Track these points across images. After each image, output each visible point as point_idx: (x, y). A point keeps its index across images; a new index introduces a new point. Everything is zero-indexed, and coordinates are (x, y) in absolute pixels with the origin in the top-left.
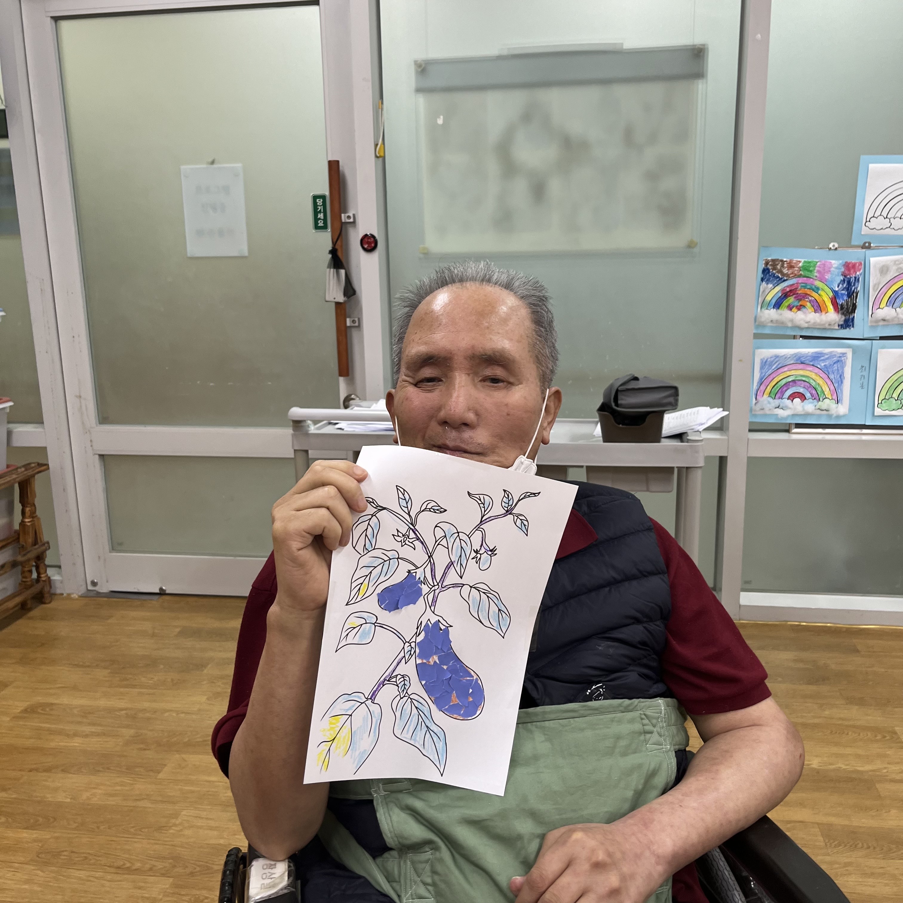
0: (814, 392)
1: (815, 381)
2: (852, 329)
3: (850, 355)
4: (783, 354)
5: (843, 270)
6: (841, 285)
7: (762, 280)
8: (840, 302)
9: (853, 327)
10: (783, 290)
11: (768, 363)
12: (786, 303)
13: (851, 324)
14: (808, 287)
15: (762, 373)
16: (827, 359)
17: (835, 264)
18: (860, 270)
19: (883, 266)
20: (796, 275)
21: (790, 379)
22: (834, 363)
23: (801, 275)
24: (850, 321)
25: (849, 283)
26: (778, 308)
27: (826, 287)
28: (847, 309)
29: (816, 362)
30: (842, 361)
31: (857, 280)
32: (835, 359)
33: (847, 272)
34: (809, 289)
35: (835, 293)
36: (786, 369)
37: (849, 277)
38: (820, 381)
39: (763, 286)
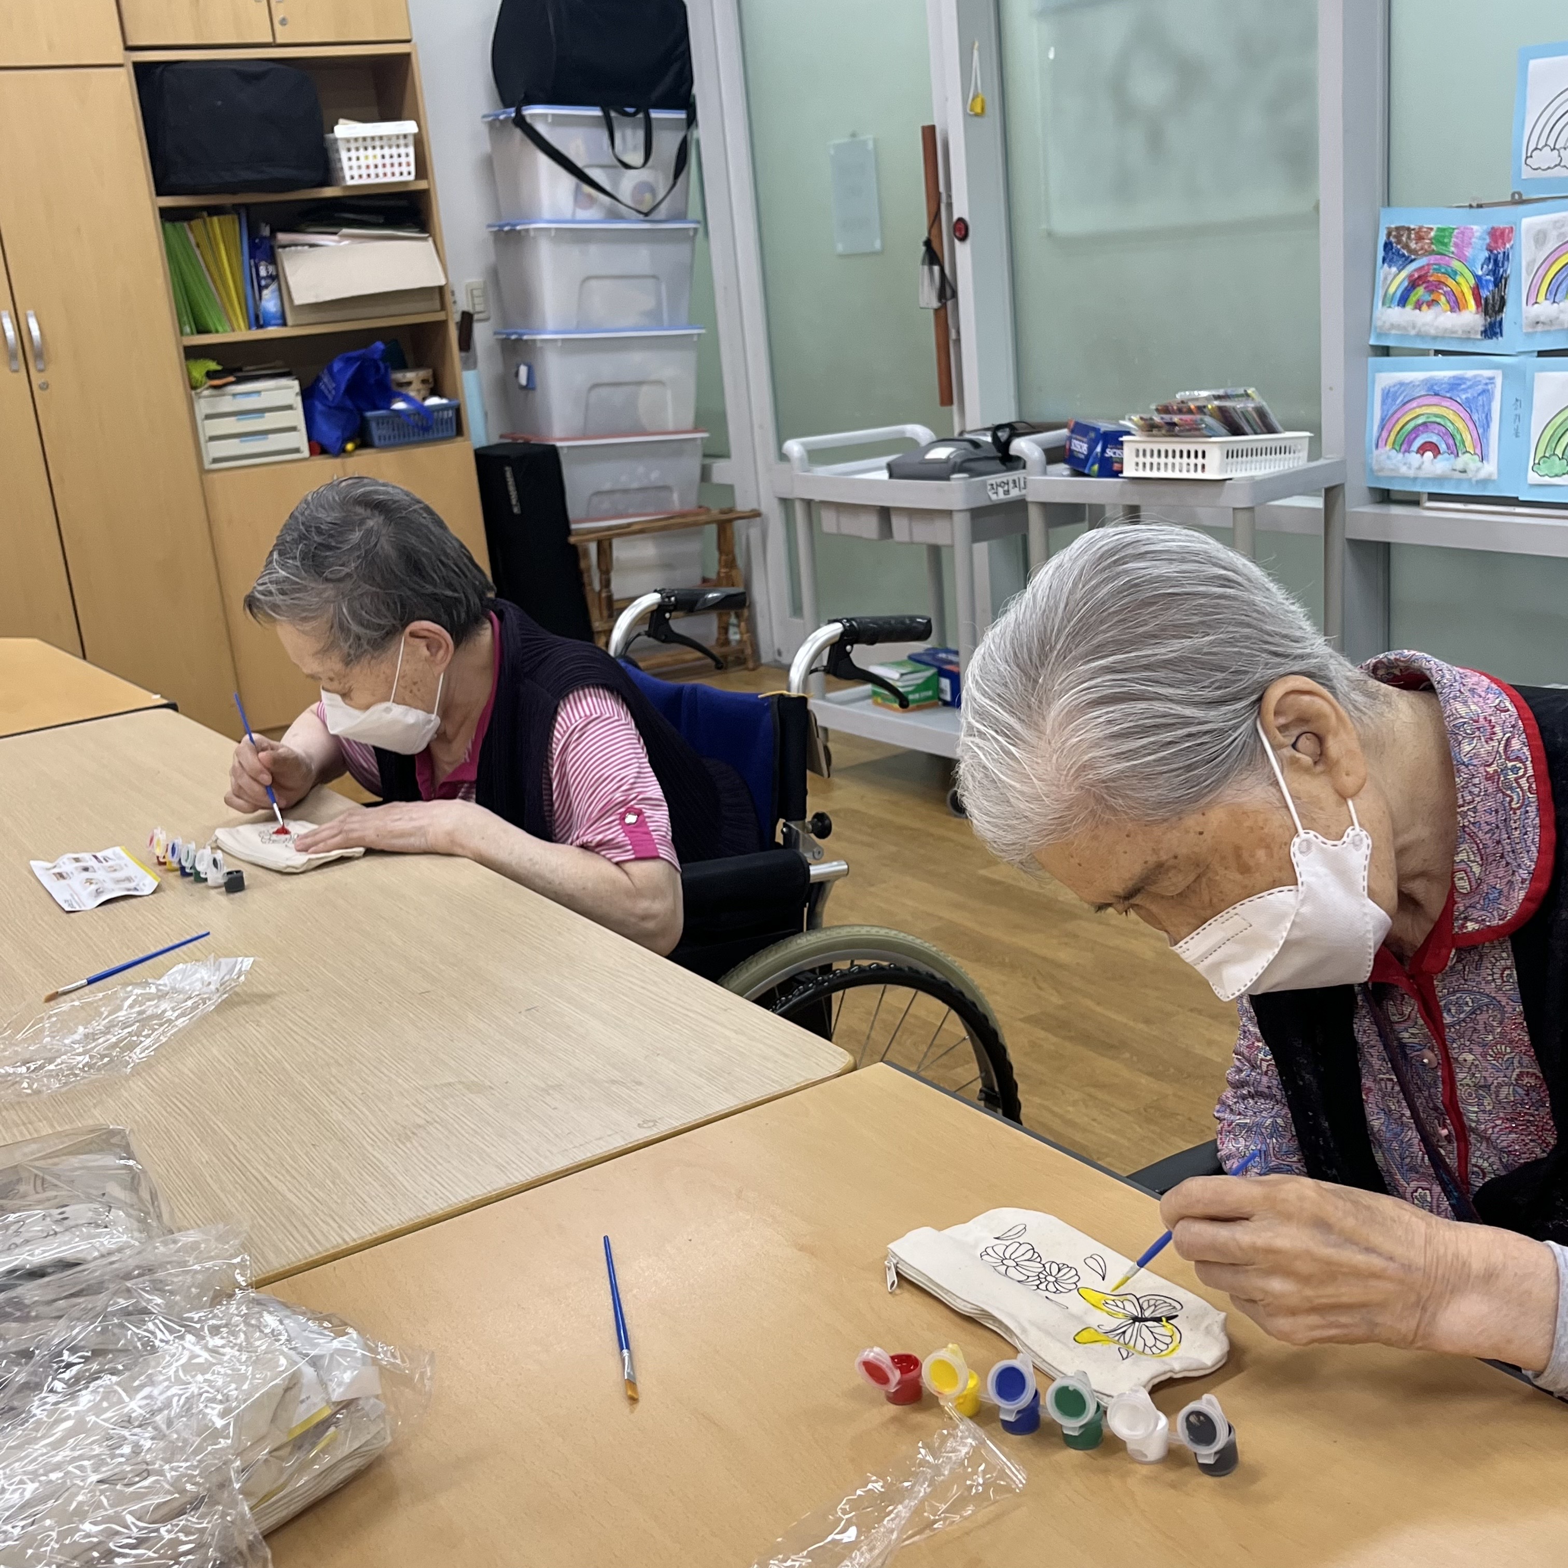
0: (1451, 442)
1: (1453, 424)
2: (1500, 338)
3: (1499, 381)
4: (1409, 380)
5: (1488, 241)
6: (1485, 266)
7: (1384, 260)
8: (1485, 293)
9: (1501, 335)
10: (1410, 276)
11: (1390, 395)
12: (1413, 298)
13: (1498, 330)
14: (1443, 270)
15: (1383, 411)
16: (1470, 387)
17: (1477, 231)
18: (1509, 241)
19: (1539, 232)
20: (1426, 251)
21: (1420, 421)
22: (1479, 395)
23: (1433, 250)
24: (1497, 325)
25: (1496, 261)
26: (1404, 306)
27: (1467, 271)
28: (1493, 306)
29: (1455, 392)
30: (1488, 391)
31: (1506, 256)
32: (1480, 388)
33: (1493, 245)
34: (1443, 273)
35: (1478, 278)
36: (1414, 404)
37: (1495, 252)
38: (1460, 425)
39: (1384, 271)
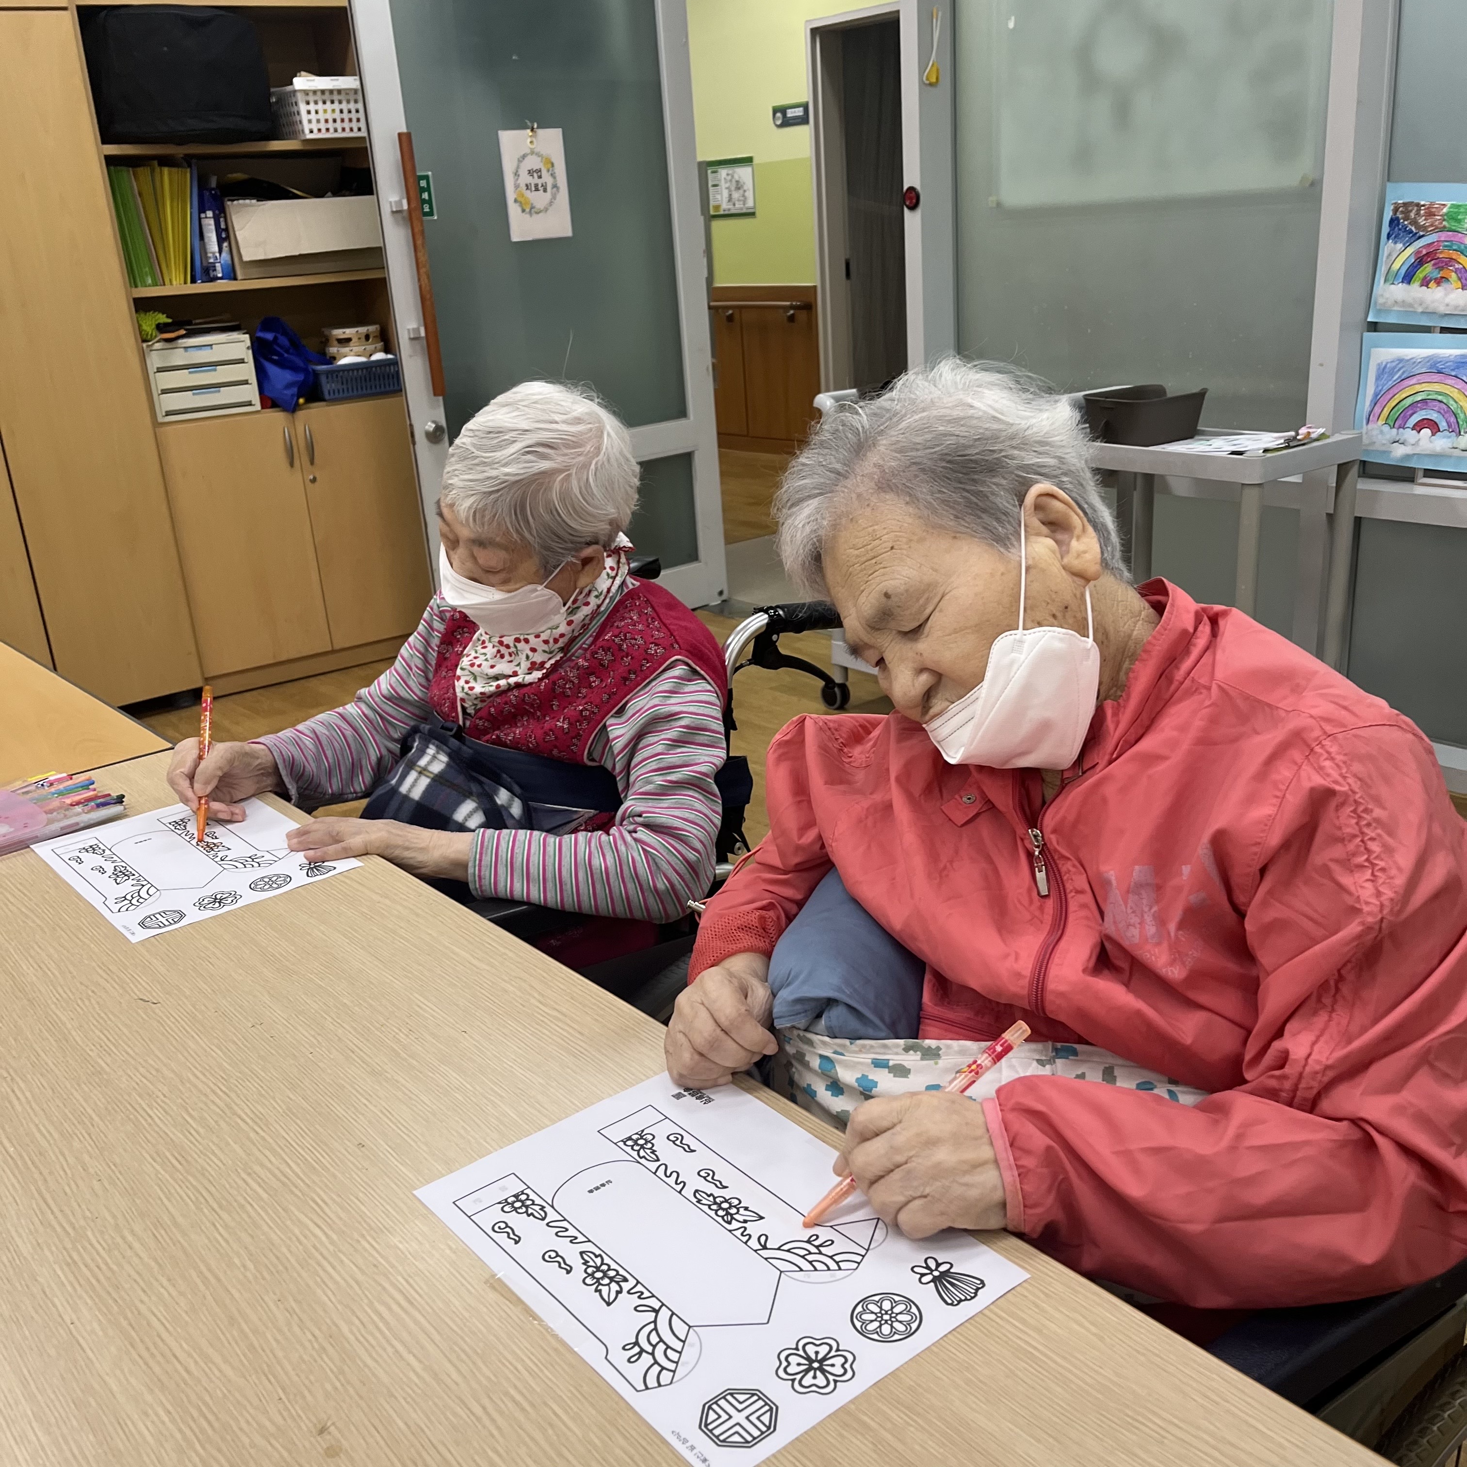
0: (1453, 419)
1: (1456, 402)
4: (1408, 358)
7: (1388, 237)
10: (1418, 252)
11: (1387, 370)
12: (1421, 274)
14: (1454, 248)
15: (1377, 387)
20: (1436, 228)
21: (1419, 397)
23: (1445, 227)
26: (1409, 283)
29: (1461, 370)
34: (1456, 250)
36: (1414, 380)
39: (1388, 247)
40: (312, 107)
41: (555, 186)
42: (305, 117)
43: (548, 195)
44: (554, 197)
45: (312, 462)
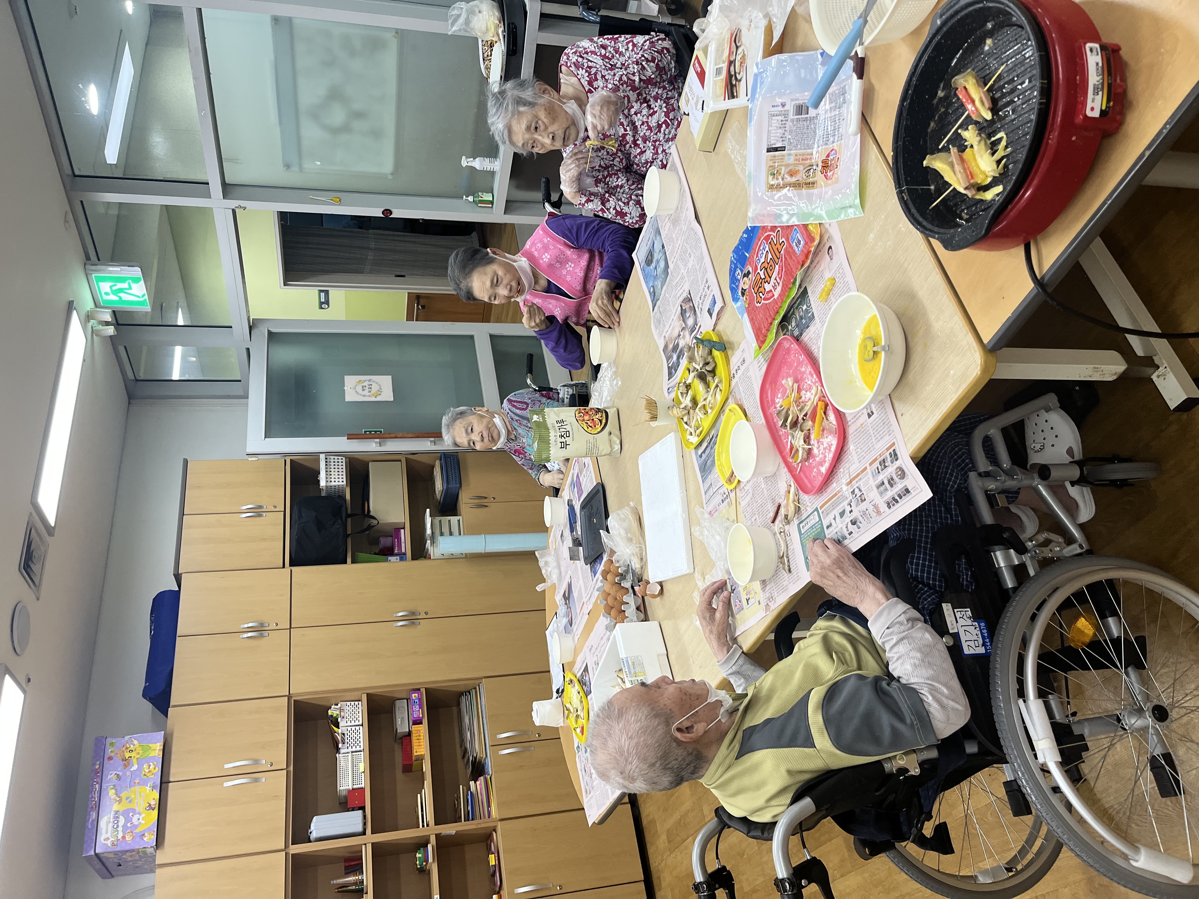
40: (333, 480)
41: (369, 381)
42: (337, 483)
43: (373, 384)
44: (373, 381)
45: (486, 498)
